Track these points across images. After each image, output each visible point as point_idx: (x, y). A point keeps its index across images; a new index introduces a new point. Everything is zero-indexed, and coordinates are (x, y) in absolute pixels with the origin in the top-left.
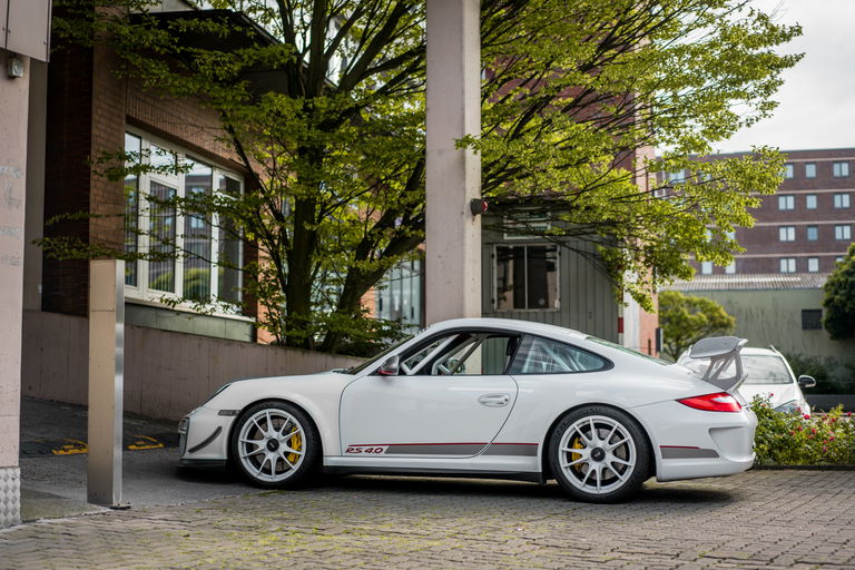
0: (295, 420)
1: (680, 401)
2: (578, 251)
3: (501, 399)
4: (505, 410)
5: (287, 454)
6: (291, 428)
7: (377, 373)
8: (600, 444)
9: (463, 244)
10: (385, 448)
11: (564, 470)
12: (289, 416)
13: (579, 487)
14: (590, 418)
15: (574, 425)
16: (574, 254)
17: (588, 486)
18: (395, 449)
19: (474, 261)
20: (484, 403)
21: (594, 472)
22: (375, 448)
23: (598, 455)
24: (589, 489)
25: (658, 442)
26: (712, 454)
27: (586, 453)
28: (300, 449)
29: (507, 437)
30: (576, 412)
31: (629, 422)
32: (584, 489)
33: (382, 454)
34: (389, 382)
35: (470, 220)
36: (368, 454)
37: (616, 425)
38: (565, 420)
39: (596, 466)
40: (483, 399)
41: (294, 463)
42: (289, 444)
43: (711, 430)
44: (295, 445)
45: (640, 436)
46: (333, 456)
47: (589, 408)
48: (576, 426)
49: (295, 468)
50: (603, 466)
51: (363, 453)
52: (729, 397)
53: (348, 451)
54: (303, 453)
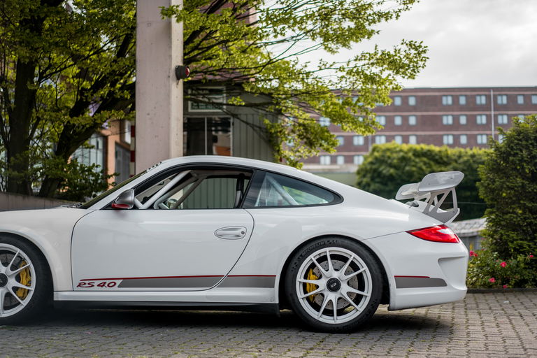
0: (24, 255)
1: (409, 232)
2: (247, 123)
3: (238, 232)
4: (241, 243)
5: (15, 289)
6: (19, 263)
7: (110, 207)
8: (336, 275)
9: (169, 104)
10: (118, 282)
11: (301, 301)
12: (18, 251)
13: (316, 317)
14: (327, 249)
15: (312, 256)
16: (244, 125)
17: (324, 316)
18: (128, 282)
19: (178, 120)
20: (220, 236)
21: (330, 302)
22: (108, 282)
23: (334, 285)
24: (327, 320)
25: (392, 271)
26: (440, 283)
27: (322, 283)
28: (29, 284)
29: (243, 269)
30: (313, 244)
31: (365, 253)
32: (321, 320)
33: (116, 288)
34: (123, 216)
35: (175, 84)
36: (100, 288)
37: (352, 256)
38: (302, 252)
39: (331, 296)
40: (220, 232)
41: (23, 298)
42: (18, 279)
43: (440, 260)
44: (24, 280)
45: (375, 267)
46: (64, 290)
47: (325, 240)
48: (313, 257)
49: (24, 303)
50: (339, 296)
51: (96, 288)
52: (447, 229)
53: (79, 285)
54: (32, 288)
